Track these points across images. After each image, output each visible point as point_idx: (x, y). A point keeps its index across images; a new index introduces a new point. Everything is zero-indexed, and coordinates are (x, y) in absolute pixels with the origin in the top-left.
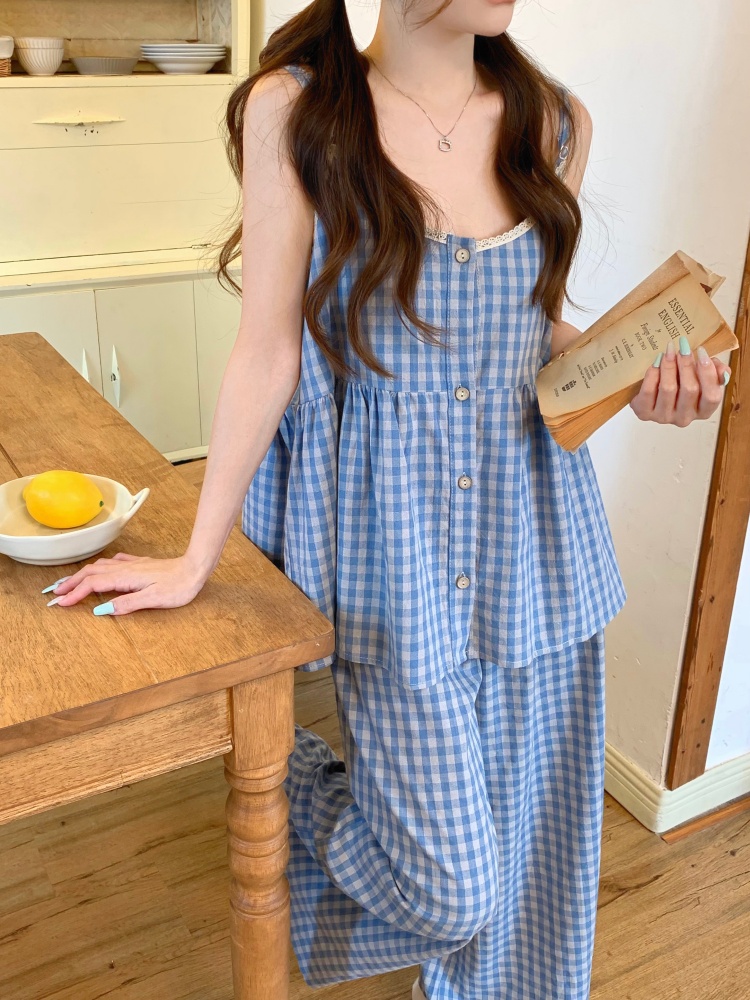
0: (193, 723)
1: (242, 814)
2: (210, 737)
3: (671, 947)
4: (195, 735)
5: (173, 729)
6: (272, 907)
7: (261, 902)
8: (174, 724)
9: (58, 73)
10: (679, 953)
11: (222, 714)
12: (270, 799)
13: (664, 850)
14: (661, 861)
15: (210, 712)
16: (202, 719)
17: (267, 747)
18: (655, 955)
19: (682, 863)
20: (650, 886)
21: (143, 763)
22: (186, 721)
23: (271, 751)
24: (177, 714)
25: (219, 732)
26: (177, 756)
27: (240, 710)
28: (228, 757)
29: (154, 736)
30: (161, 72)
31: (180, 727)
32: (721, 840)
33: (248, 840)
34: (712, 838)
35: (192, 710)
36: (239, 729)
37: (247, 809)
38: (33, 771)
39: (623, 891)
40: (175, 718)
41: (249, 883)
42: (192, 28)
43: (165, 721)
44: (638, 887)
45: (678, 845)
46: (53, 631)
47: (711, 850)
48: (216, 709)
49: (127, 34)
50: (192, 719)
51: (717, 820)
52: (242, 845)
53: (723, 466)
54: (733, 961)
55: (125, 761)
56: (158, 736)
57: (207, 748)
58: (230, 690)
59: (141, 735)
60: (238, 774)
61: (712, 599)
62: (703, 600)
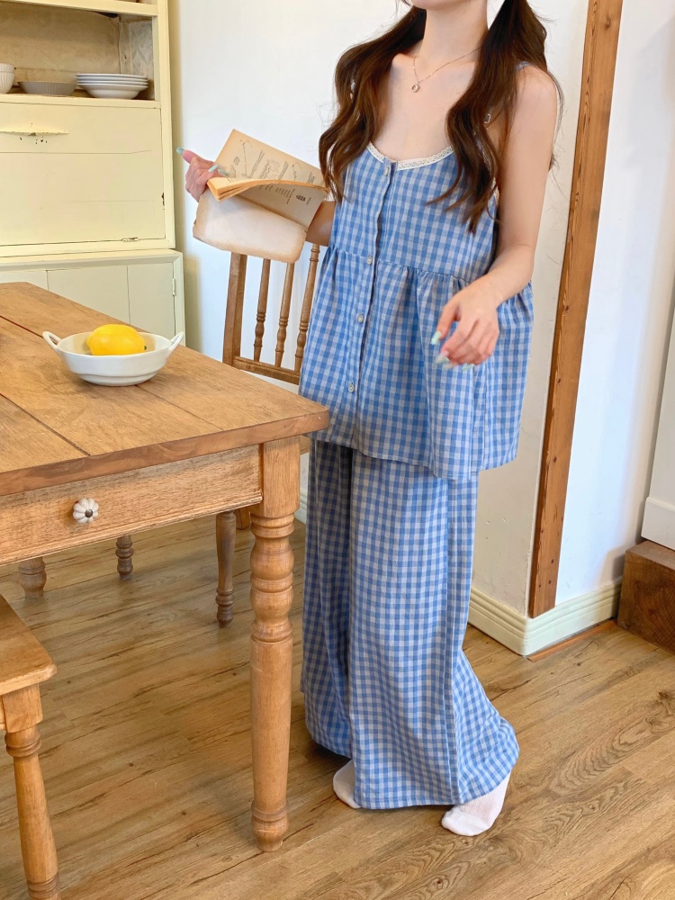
0: (237, 477)
1: (264, 558)
2: (248, 490)
3: (542, 720)
4: (239, 486)
5: (225, 479)
6: (283, 635)
7: (276, 631)
8: (226, 475)
10: (548, 723)
11: (255, 475)
12: (284, 545)
13: (529, 666)
14: (529, 672)
15: (248, 470)
16: (244, 474)
17: (284, 502)
18: (531, 725)
19: (544, 672)
20: (523, 687)
21: (206, 503)
22: (233, 474)
23: (286, 505)
24: (228, 467)
25: (253, 487)
27: (268, 469)
28: (259, 506)
29: (214, 482)
31: (230, 478)
32: (569, 657)
33: (267, 579)
34: (564, 657)
35: (238, 466)
36: (267, 484)
37: (269, 554)
38: (138, 498)
39: (504, 691)
40: (227, 471)
41: (265, 616)
42: (116, 65)
43: (221, 472)
44: (515, 688)
45: (540, 663)
46: (138, 412)
47: (564, 664)
48: (251, 468)
50: (237, 473)
51: (567, 646)
52: (263, 584)
53: (559, 352)
54: (585, 725)
55: (195, 500)
56: (217, 483)
57: (247, 497)
58: (262, 446)
59: (205, 481)
60: (264, 523)
61: (555, 460)
62: (549, 459)
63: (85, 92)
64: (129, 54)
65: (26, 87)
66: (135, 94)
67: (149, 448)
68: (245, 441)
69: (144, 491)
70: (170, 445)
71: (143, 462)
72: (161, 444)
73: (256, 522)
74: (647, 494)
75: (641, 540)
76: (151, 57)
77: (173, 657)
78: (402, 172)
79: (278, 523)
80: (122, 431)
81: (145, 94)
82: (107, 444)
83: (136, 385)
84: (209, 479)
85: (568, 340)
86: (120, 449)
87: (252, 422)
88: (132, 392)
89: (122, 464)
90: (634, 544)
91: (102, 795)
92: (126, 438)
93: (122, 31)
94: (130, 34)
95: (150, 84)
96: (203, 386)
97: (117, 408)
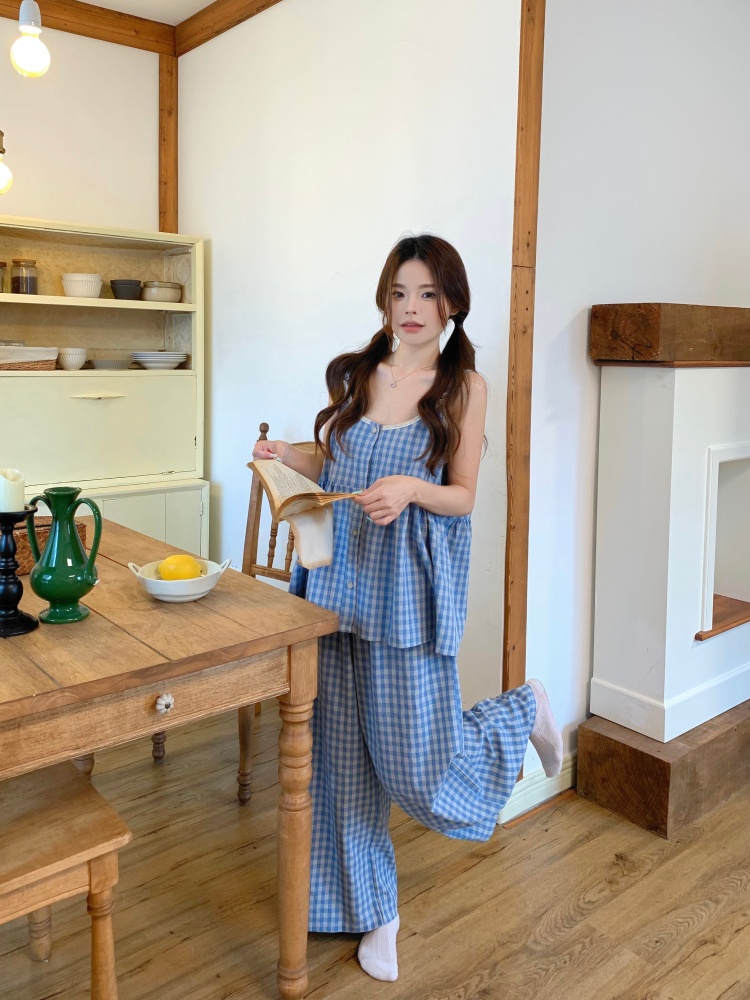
0: (271, 672)
1: (290, 738)
2: (279, 683)
3: (518, 882)
4: (273, 680)
5: (263, 675)
6: (305, 805)
7: (299, 802)
8: (264, 672)
9: (82, 369)
10: (523, 885)
11: (285, 670)
12: (305, 728)
13: (505, 833)
14: (505, 839)
15: (279, 666)
16: (276, 670)
17: (305, 691)
18: (508, 888)
19: (517, 838)
20: (500, 853)
21: (249, 695)
22: (269, 670)
23: (307, 694)
24: (265, 665)
25: (283, 680)
26: (264, 692)
27: (294, 665)
28: (286, 696)
29: (254, 678)
30: (144, 368)
31: (266, 674)
32: (538, 824)
33: (293, 756)
34: (533, 824)
35: (272, 664)
36: (293, 677)
37: (293, 735)
38: (201, 692)
39: (485, 857)
40: (264, 667)
41: (290, 788)
42: (162, 343)
43: (259, 669)
44: (493, 854)
45: (513, 830)
46: (199, 624)
47: (533, 830)
48: (282, 665)
49: (121, 347)
50: (271, 669)
51: (535, 814)
52: (289, 761)
54: (554, 885)
55: (241, 692)
56: (257, 678)
57: (278, 689)
58: (290, 647)
59: (249, 676)
60: (290, 710)
61: (514, 648)
62: (509, 648)
63: (138, 365)
64: (172, 336)
65: (96, 363)
66: (176, 365)
67: (211, 653)
68: (278, 644)
69: (205, 686)
70: (226, 650)
71: (207, 664)
72: (221, 649)
73: (284, 709)
74: (591, 675)
75: (590, 716)
76: (190, 338)
77: (202, 834)
78: (387, 432)
79: (301, 709)
80: (191, 639)
81: (184, 365)
82: (182, 651)
83: (195, 601)
84: (252, 675)
85: (516, 552)
86: (191, 655)
87: (284, 628)
88: (192, 606)
89: (193, 666)
90: (584, 719)
91: (148, 962)
92: (195, 646)
93: (167, 320)
94: (174, 322)
95: (188, 358)
96: (243, 599)
97: (184, 621)
